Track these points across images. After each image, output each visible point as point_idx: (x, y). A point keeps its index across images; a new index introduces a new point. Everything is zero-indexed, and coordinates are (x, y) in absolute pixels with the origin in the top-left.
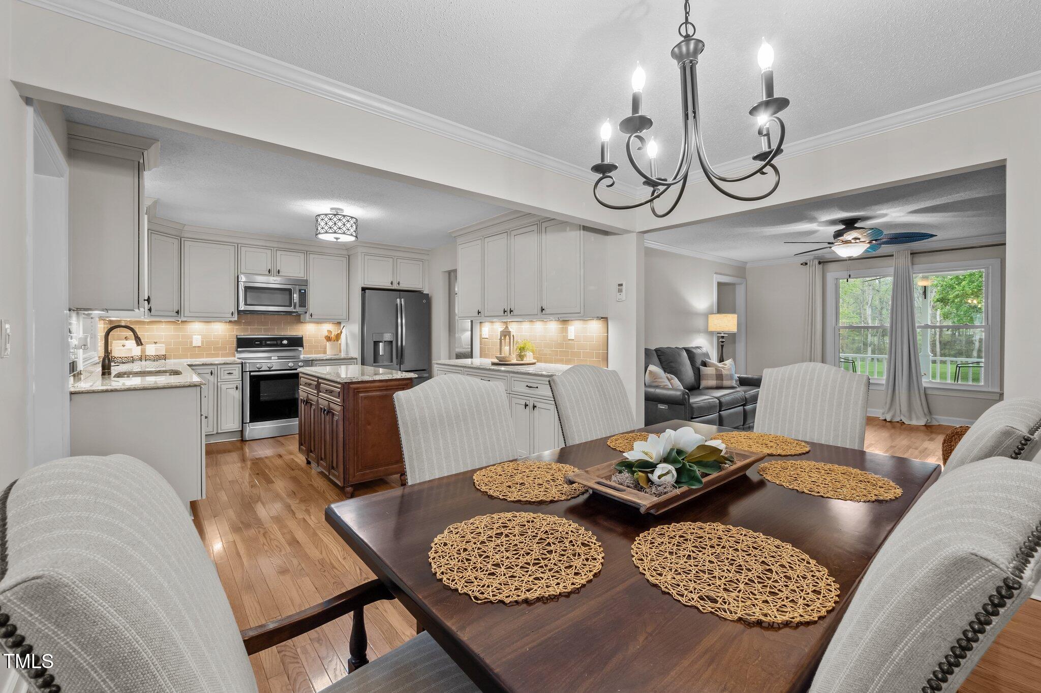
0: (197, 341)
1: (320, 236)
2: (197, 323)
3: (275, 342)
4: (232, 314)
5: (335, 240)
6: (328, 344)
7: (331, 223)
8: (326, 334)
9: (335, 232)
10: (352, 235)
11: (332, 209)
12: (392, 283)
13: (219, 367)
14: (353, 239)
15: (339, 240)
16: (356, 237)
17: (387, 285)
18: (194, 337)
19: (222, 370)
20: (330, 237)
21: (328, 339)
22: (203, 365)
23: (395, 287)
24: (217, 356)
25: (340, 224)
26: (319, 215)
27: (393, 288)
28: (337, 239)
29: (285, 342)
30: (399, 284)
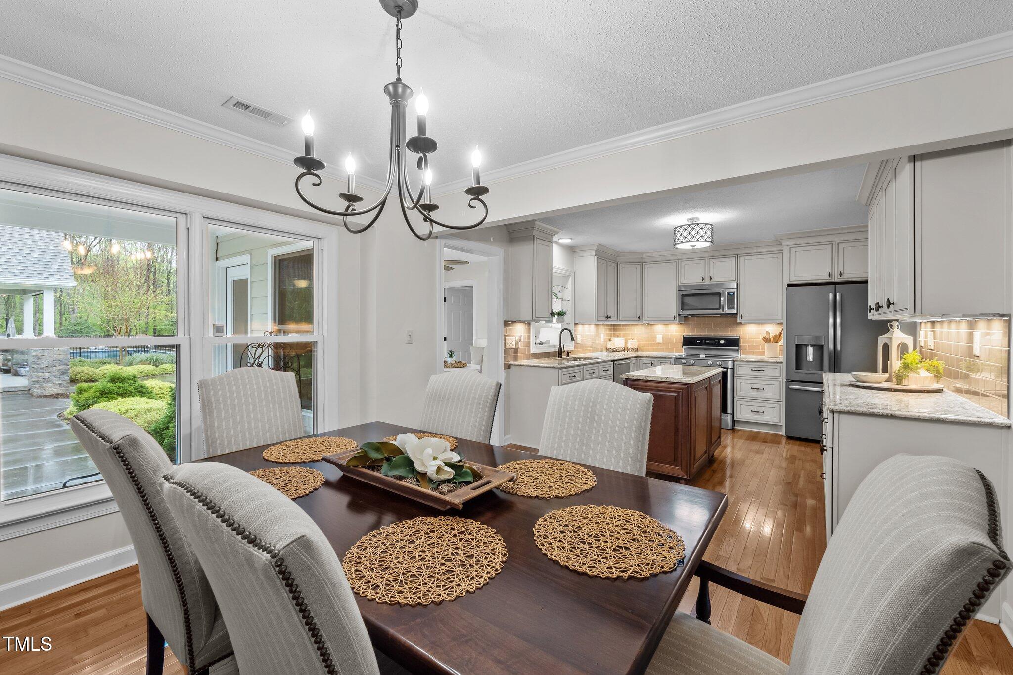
0: (659, 339)
1: (677, 246)
2: (659, 325)
3: (713, 342)
4: (674, 318)
5: (692, 248)
6: (766, 345)
7: (685, 234)
8: (765, 335)
9: (689, 241)
10: (706, 241)
11: (688, 220)
12: (830, 275)
13: (657, 359)
14: (708, 244)
15: (694, 248)
16: (711, 242)
17: (825, 278)
18: (657, 335)
19: (659, 362)
20: (686, 246)
21: (766, 340)
22: (647, 357)
23: (836, 278)
24: (672, 351)
25: (694, 233)
26: (676, 228)
27: (833, 280)
28: (693, 246)
29: (722, 342)
30: (841, 274)
